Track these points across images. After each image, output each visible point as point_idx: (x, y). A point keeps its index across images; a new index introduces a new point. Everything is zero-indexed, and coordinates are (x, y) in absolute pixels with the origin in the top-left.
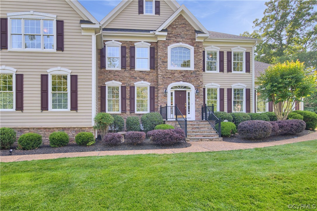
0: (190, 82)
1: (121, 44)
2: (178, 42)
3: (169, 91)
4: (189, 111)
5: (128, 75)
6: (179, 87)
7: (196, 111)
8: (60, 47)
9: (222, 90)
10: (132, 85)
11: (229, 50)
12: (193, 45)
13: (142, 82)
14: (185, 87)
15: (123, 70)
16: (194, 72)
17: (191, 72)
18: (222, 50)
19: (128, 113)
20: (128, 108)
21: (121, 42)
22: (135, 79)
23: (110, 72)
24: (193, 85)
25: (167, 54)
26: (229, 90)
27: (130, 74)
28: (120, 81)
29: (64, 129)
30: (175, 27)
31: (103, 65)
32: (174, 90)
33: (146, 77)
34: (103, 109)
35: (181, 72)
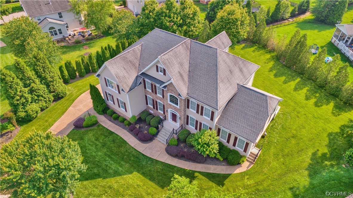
0: (178, 112)
1: (151, 82)
3: (169, 111)
4: (178, 122)
6: (174, 112)
7: (180, 124)
8: (119, 93)
9: (197, 121)
10: (156, 100)
11: (202, 106)
12: (179, 98)
13: (160, 101)
14: (176, 113)
17: (178, 108)
18: (198, 104)
20: (155, 108)
22: (157, 98)
23: (148, 91)
24: (179, 114)
27: (155, 95)
28: (152, 96)
29: (125, 115)
30: (170, 86)
31: (145, 88)
32: (172, 112)
33: (162, 100)
34: (147, 104)
35: (174, 106)
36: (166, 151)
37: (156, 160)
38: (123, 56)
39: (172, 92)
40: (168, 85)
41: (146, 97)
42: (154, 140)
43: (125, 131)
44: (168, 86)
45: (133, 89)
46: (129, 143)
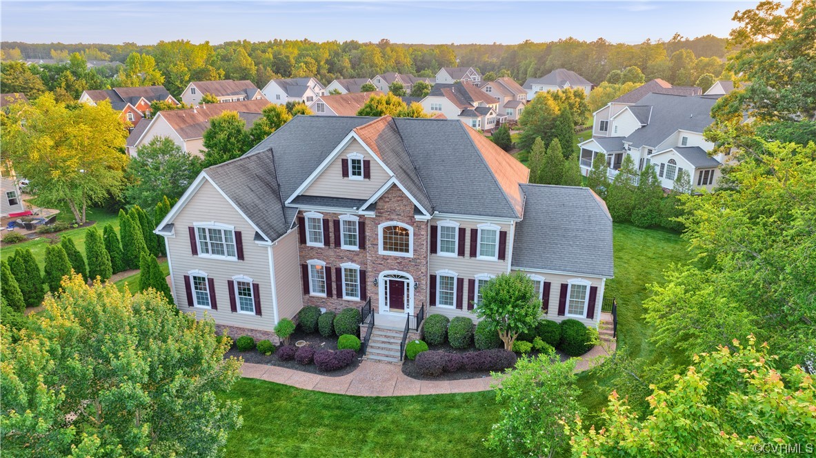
0: (408, 271)
1: (323, 215)
2: (392, 220)
3: (381, 279)
4: (408, 305)
5: (333, 254)
6: (395, 276)
7: (415, 307)
8: (241, 256)
9: (460, 281)
10: (338, 266)
11: (474, 227)
12: (412, 225)
13: (350, 263)
14: (402, 277)
15: (327, 247)
16: (414, 259)
17: (410, 260)
18: (462, 227)
19: (335, 297)
20: (334, 292)
21: (322, 213)
22: (341, 259)
23: (312, 248)
24: (412, 275)
25: (377, 235)
26: (472, 282)
27: (335, 252)
28: (324, 260)
29: (252, 330)
30: (387, 200)
31: (303, 240)
32: (388, 279)
33: (355, 258)
34: (306, 290)
35: (396, 258)
36: (408, 375)
37: (397, 398)
38: (239, 163)
39: (393, 217)
40: (381, 198)
41: (305, 268)
42: (361, 363)
43: (268, 367)
44: (380, 203)
45: (283, 234)
46: (297, 386)
